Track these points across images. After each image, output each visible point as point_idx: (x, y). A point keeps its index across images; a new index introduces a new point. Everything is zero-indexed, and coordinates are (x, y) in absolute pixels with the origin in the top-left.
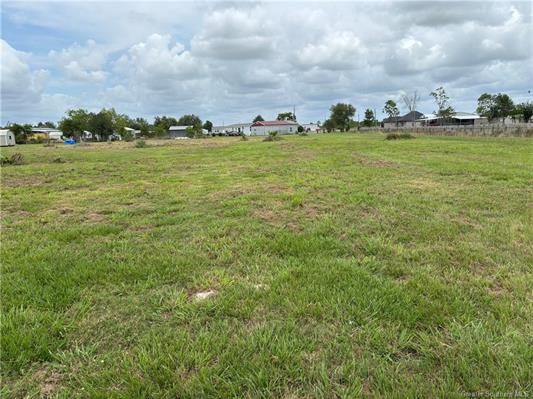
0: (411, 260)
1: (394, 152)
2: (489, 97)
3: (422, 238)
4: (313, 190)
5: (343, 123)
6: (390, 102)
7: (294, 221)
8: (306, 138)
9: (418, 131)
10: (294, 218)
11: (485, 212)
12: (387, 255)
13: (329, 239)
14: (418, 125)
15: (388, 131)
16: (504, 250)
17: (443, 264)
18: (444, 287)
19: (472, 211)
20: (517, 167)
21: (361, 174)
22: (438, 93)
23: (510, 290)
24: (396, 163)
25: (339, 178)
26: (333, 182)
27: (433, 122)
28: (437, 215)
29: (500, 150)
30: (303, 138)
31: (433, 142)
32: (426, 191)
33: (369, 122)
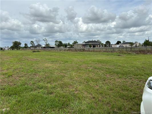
0: (53, 88)
1: (36, 56)
2: (57, 41)
3: (54, 81)
4: (14, 70)
5: (17, 47)
6: (32, 41)
7: (11, 82)
8: (5, 52)
9: (41, 50)
10: (11, 81)
11: (66, 71)
12: (46, 88)
13: (26, 86)
14: (40, 48)
15: (32, 50)
16: (74, 81)
17: (62, 87)
18: (64, 94)
19: (63, 71)
20: (68, 59)
21: (29, 63)
22: (45, 39)
23: (79, 91)
24: (38, 59)
25: (22, 65)
26: (21, 67)
27: (44, 47)
28: (55, 73)
29: (63, 55)
30: (3, 52)
31: (46, 53)
32: (50, 67)
33: (26, 47)
